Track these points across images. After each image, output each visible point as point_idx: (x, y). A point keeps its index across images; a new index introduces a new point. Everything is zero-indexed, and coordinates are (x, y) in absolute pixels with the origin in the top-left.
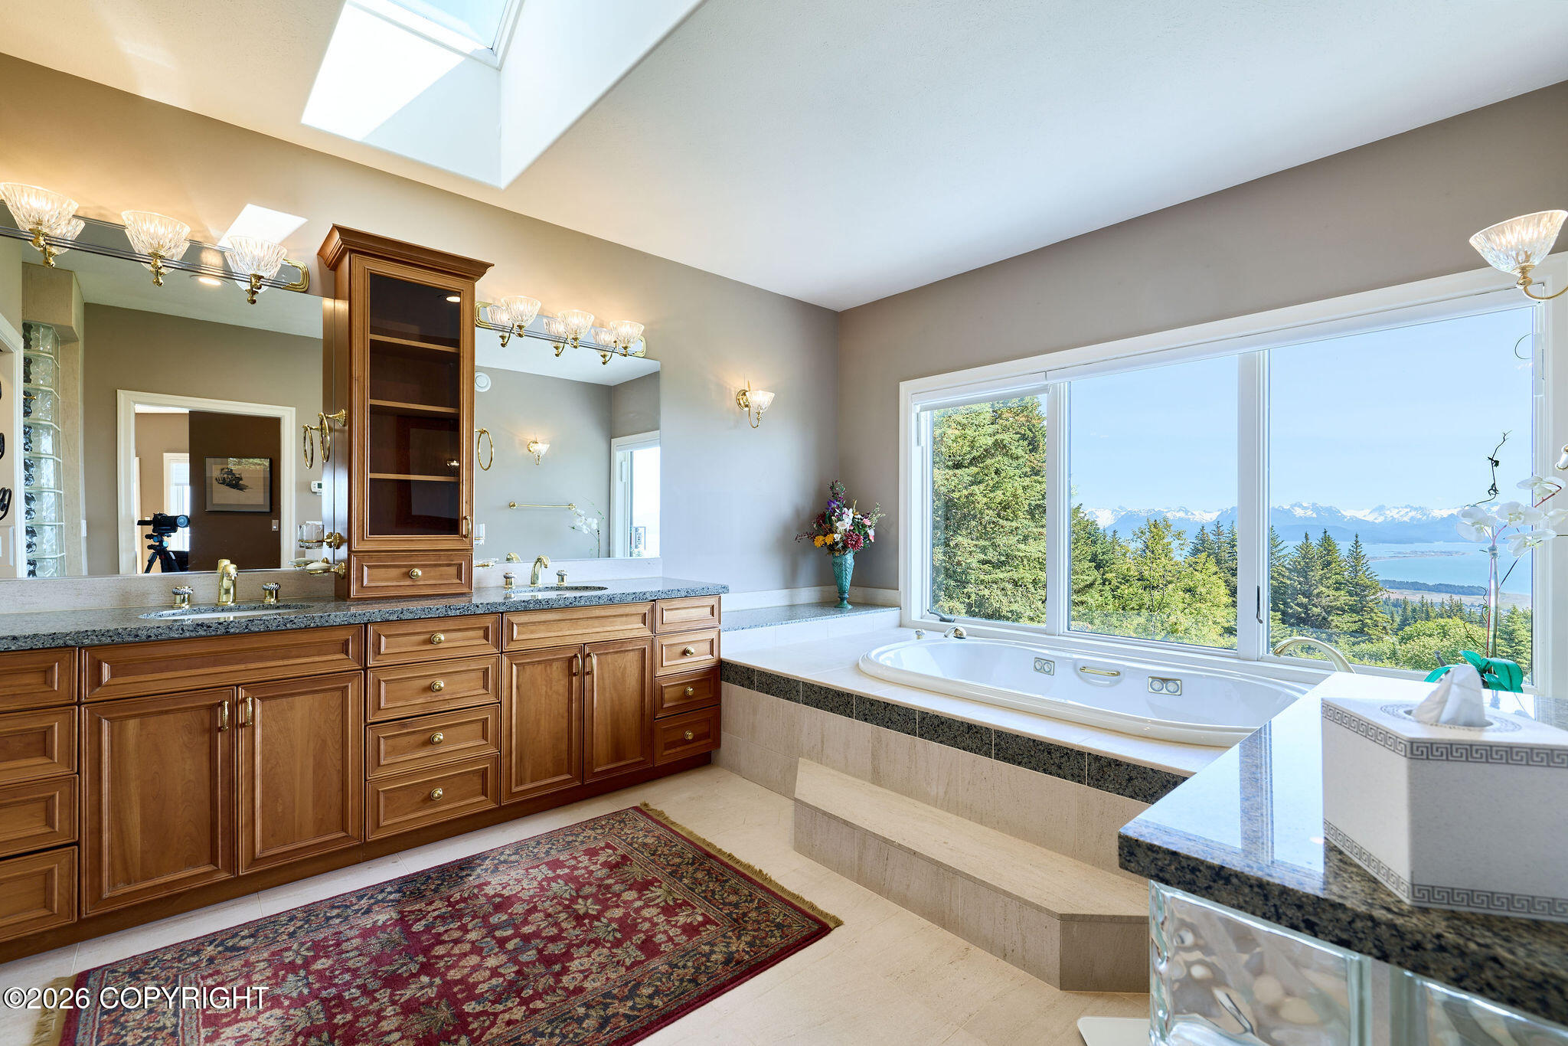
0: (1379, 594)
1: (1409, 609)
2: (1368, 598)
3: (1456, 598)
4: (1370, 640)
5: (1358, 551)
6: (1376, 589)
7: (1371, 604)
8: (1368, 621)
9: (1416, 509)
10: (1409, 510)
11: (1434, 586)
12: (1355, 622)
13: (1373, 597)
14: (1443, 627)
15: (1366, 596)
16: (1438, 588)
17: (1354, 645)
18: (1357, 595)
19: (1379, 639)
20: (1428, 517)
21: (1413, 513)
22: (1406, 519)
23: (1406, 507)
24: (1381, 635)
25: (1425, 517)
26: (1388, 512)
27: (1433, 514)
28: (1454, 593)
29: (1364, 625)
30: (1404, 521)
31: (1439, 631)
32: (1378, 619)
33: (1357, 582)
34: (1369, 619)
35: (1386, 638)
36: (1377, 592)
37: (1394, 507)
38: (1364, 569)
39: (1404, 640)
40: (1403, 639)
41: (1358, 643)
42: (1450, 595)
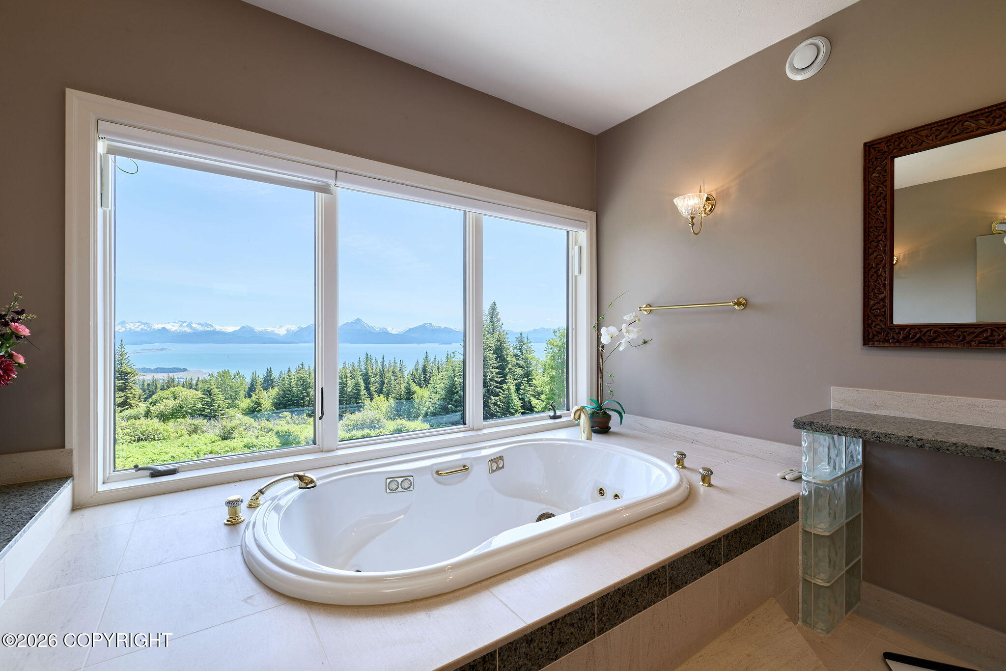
0: (136, 377)
1: (146, 384)
2: (129, 380)
3: (171, 375)
4: (131, 407)
5: (123, 350)
6: (134, 374)
7: (131, 384)
8: (129, 395)
9: (144, 324)
10: (140, 324)
11: (154, 369)
12: (122, 397)
13: (132, 379)
14: (173, 393)
15: (128, 379)
16: (158, 370)
17: (121, 412)
18: (122, 379)
19: (137, 406)
20: (151, 329)
21: (142, 326)
22: (138, 329)
23: (138, 322)
24: (137, 403)
25: (149, 329)
26: (127, 325)
27: (153, 326)
28: (170, 372)
29: (127, 398)
30: (138, 331)
31: (172, 395)
32: (136, 393)
33: (122, 371)
34: (130, 394)
35: (141, 404)
36: (134, 376)
37: (132, 322)
38: (127, 362)
39: (154, 404)
40: (151, 403)
41: (124, 410)
42: (167, 374)
